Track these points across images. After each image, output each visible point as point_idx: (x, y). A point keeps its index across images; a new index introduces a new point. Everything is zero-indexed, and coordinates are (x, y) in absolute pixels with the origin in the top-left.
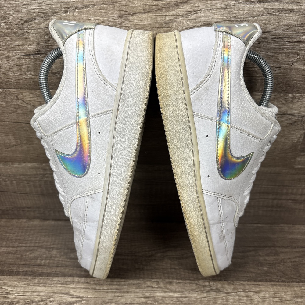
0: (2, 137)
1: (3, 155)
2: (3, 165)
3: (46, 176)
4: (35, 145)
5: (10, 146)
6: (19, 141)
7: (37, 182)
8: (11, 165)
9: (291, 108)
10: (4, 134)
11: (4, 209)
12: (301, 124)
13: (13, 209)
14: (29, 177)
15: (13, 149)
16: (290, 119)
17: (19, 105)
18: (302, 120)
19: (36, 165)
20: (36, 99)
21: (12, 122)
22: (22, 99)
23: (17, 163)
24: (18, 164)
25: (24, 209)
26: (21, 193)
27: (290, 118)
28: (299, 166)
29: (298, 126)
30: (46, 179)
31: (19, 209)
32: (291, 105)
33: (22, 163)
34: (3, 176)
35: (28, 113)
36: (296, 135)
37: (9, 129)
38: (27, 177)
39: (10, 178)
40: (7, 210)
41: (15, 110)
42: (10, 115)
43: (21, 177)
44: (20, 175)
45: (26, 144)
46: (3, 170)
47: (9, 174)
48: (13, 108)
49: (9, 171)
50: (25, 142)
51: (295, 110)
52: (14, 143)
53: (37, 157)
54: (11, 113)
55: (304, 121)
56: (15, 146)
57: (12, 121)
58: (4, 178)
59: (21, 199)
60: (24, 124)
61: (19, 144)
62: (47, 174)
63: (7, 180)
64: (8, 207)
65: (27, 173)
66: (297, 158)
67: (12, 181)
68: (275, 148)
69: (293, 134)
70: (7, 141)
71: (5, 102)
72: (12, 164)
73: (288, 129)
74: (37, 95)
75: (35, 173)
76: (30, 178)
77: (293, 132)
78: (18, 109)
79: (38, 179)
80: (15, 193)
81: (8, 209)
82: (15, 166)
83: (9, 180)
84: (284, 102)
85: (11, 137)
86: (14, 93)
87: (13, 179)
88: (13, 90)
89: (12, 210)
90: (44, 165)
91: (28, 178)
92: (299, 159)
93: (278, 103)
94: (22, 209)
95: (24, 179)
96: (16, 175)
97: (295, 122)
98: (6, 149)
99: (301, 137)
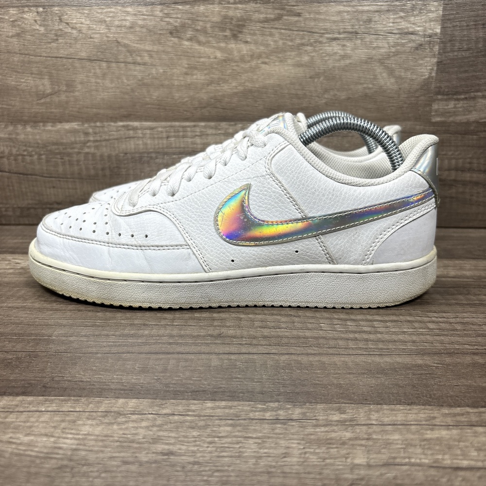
0: (35, 81)
1: (33, 110)
2: (31, 127)
3: (88, 144)
4: (77, 94)
5: (45, 96)
6: (57, 87)
7: (75, 156)
8: (42, 128)
9: (413, 24)
10: (38, 76)
11: (23, 206)
12: (430, 49)
13: (37, 207)
14: (64, 147)
15: (48, 100)
16: (414, 41)
17: (61, 30)
18: (430, 42)
19: (76, 127)
20: (83, 20)
21: (49, 57)
22: (66, 21)
23: (50, 124)
24: (52, 126)
25: (52, 206)
26: (50, 177)
27: (414, 38)
28: (438, 119)
29: (426, 51)
30: (87, 150)
31: (44, 206)
32: (412, 19)
33: (58, 123)
34: (30, 146)
35: (73, 42)
36: (426, 66)
37: (45, 68)
38: (61, 147)
39: (37, 150)
40: (29, 209)
41: (55, 38)
42: (49, 46)
43: (54, 147)
44: (53, 145)
45: (66, 91)
46: (30, 137)
47: (38, 143)
48: (53, 36)
49: (38, 137)
50: (64, 88)
51: (419, 26)
52: (49, 91)
53: (78, 112)
54: (50, 43)
55: (432, 44)
56: (51, 95)
57: (51, 55)
58: (30, 149)
59: (50, 188)
60: (65, 60)
61: (56, 92)
62: (89, 141)
63: (33, 153)
64: (30, 202)
65: (62, 141)
66: (433, 105)
67: (41, 155)
68: (400, 89)
69: (421, 65)
70: (41, 88)
71: (44, 26)
72: (44, 126)
73: (414, 57)
74: (86, 15)
75: (73, 139)
76: (66, 148)
77: (421, 62)
78: (60, 36)
79: (76, 150)
80: (42, 176)
81: (30, 206)
82: (47, 128)
83: (36, 153)
84: (402, 14)
85: (46, 82)
86: (57, 12)
87: (42, 152)
88: (56, 8)
89: (35, 209)
90: (86, 125)
91: (64, 149)
92: (435, 106)
93: (395, 16)
94: (48, 206)
95: (57, 151)
96: (47, 145)
97: (421, 45)
98: (38, 100)
99: (432, 69)
